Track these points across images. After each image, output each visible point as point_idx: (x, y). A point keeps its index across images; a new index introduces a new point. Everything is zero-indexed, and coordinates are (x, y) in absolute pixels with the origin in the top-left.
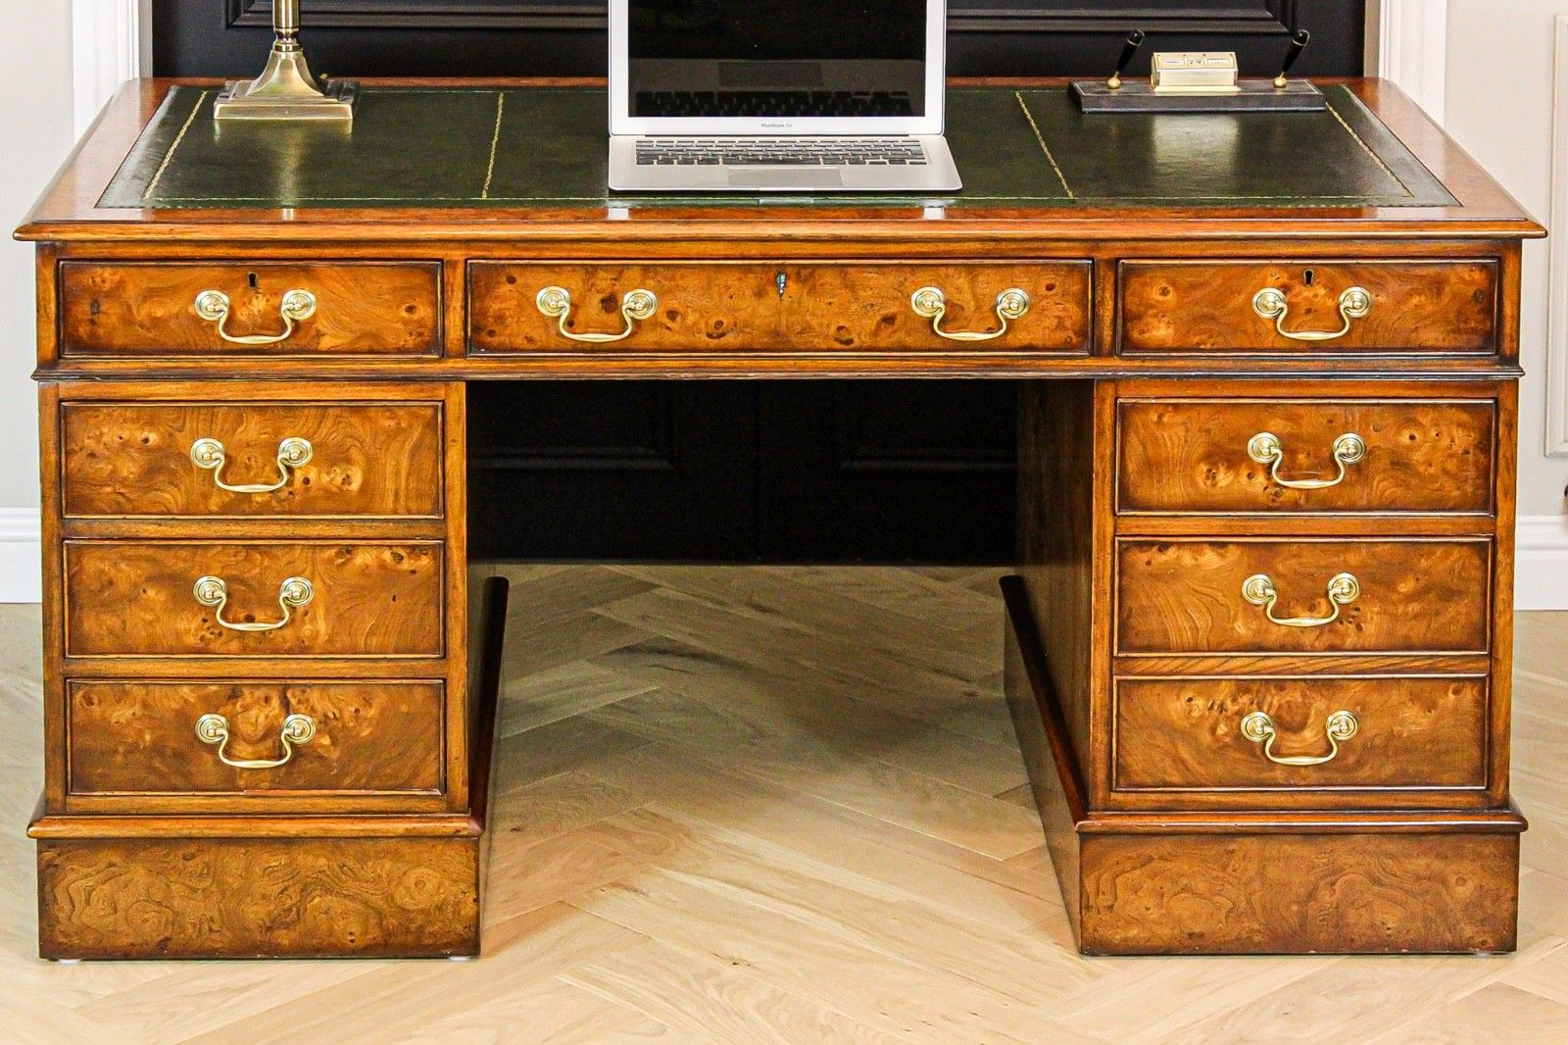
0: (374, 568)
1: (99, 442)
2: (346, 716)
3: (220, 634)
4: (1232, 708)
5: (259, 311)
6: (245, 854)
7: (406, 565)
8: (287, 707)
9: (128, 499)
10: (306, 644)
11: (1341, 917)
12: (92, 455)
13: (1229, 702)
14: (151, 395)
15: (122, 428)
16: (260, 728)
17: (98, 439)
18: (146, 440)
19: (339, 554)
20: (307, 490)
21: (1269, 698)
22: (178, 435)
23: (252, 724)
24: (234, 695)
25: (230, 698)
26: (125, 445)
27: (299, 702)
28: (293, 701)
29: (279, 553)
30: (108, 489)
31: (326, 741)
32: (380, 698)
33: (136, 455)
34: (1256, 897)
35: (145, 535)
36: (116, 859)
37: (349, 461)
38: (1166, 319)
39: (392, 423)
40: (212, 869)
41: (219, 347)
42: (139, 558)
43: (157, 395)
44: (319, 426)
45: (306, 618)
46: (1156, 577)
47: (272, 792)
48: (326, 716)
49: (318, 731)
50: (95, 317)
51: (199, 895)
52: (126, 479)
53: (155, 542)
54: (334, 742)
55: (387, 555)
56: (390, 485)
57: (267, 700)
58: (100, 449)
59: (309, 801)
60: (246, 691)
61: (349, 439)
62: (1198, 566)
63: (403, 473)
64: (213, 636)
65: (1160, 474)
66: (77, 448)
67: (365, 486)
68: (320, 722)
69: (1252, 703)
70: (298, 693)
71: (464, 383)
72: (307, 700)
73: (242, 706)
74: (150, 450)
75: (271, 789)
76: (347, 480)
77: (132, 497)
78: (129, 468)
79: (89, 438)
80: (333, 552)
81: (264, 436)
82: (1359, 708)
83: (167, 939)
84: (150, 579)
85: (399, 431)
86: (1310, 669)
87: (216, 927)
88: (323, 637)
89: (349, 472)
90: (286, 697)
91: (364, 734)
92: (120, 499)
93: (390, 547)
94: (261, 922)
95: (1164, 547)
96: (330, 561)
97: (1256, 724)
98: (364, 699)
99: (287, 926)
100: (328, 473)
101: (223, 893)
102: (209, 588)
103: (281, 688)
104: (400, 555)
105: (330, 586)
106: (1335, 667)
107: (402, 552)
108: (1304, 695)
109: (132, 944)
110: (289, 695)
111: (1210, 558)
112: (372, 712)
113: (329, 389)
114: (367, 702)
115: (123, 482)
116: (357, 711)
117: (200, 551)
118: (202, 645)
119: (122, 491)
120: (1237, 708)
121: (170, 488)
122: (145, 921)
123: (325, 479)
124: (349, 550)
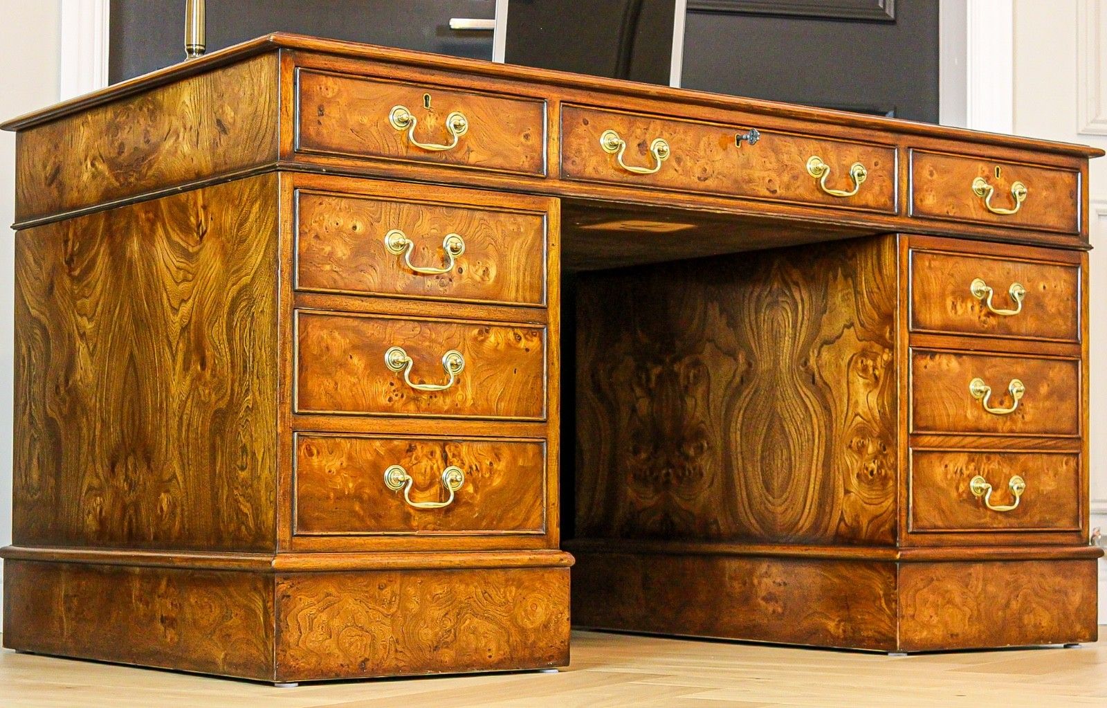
0: (502, 347)
1: (321, 226)
2: (484, 467)
3: (402, 396)
4: (966, 473)
5: (431, 126)
6: (420, 583)
7: (523, 344)
8: (446, 461)
9: (342, 278)
10: (459, 406)
11: (1021, 619)
12: (317, 237)
13: (964, 469)
14: (359, 190)
15: (338, 216)
16: (427, 478)
17: (320, 224)
18: (355, 228)
19: (480, 333)
20: (461, 278)
21: (983, 466)
22: (375, 224)
23: (422, 474)
24: (411, 449)
25: (408, 451)
26: (339, 231)
27: (454, 456)
28: (450, 455)
29: (442, 330)
30: (328, 267)
31: (470, 489)
32: (506, 453)
33: (347, 239)
34: (983, 605)
35: (353, 308)
36: (332, 590)
37: (487, 256)
38: (933, 193)
39: (515, 227)
40: (398, 597)
41: (405, 154)
42: (347, 328)
43: (363, 190)
44: (469, 227)
45: (459, 385)
46: (929, 376)
47: (435, 533)
48: (471, 468)
49: (466, 481)
50: (321, 119)
51: (388, 621)
52: (340, 259)
53: (359, 315)
54: (476, 491)
55: (511, 335)
56: (513, 278)
57: (432, 453)
58: (322, 232)
59: (458, 540)
60: (419, 447)
61: (488, 238)
62: (948, 370)
63: (521, 268)
64: (397, 398)
65: (930, 303)
66: (307, 231)
67: (498, 277)
68: (467, 473)
69: (975, 469)
70: (452, 448)
71: (559, 200)
72: (459, 455)
73: (416, 459)
74: (356, 237)
75: (434, 529)
76: (486, 272)
77: (344, 275)
78: (342, 251)
79: (316, 222)
80: (476, 331)
81: (433, 231)
82: (1024, 474)
83: (367, 660)
84: (355, 347)
85: (519, 234)
86: (1001, 446)
87: (399, 648)
88: (469, 403)
89: (488, 265)
90: (445, 451)
91: (494, 484)
92: (336, 277)
93: (513, 328)
94: (430, 643)
95: (933, 355)
96: (475, 339)
97: (977, 483)
98: (496, 454)
99: (447, 645)
100: (475, 265)
101: (405, 617)
102: (394, 356)
103: (442, 443)
104: (519, 336)
105: (474, 359)
106: (1012, 445)
107: (520, 332)
108: (999, 464)
109: (342, 665)
110: (447, 449)
111: (954, 363)
112: (501, 466)
113: (475, 196)
114: (498, 456)
115: (339, 262)
116: (491, 463)
117: (390, 324)
118: (390, 404)
119: (337, 269)
120: (968, 472)
121: (371, 270)
122: (351, 644)
123: (472, 269)
124: (485, 330)
